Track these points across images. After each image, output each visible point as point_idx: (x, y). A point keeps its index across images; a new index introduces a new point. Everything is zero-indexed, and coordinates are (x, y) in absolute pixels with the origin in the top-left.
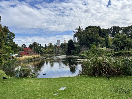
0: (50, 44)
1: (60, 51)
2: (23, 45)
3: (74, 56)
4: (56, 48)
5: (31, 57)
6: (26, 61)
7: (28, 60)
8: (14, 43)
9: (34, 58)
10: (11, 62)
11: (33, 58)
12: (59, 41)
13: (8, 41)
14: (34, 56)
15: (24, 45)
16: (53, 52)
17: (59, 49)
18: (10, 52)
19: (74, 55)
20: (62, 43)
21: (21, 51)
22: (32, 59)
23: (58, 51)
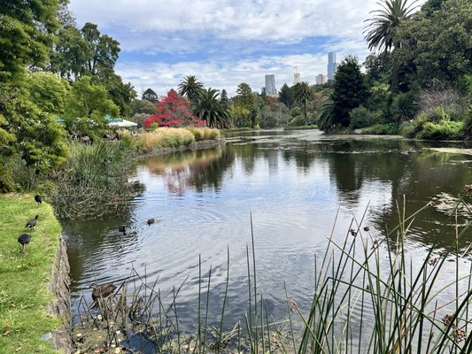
0: (244, 87)
1: (278, 116)
2: (145, 93)
3: (368, 133)
4: (262, 106)
5: (184, 133)
6: (168, 149)
7: (175, 146)
8: (119, 78)
9: (198, 137)
10: (111, 154)
11: (193, 137)
12: (270, 79)
13: (96, 71)
14: (196, 129)
15: (150, 91)
16: (253, 119)
17: (274, 109)
18: (104, 110)
19: (366, 129)
20: (285, 86)
21: (140, 112)
22: (190, 142)
23: (270, 114)
